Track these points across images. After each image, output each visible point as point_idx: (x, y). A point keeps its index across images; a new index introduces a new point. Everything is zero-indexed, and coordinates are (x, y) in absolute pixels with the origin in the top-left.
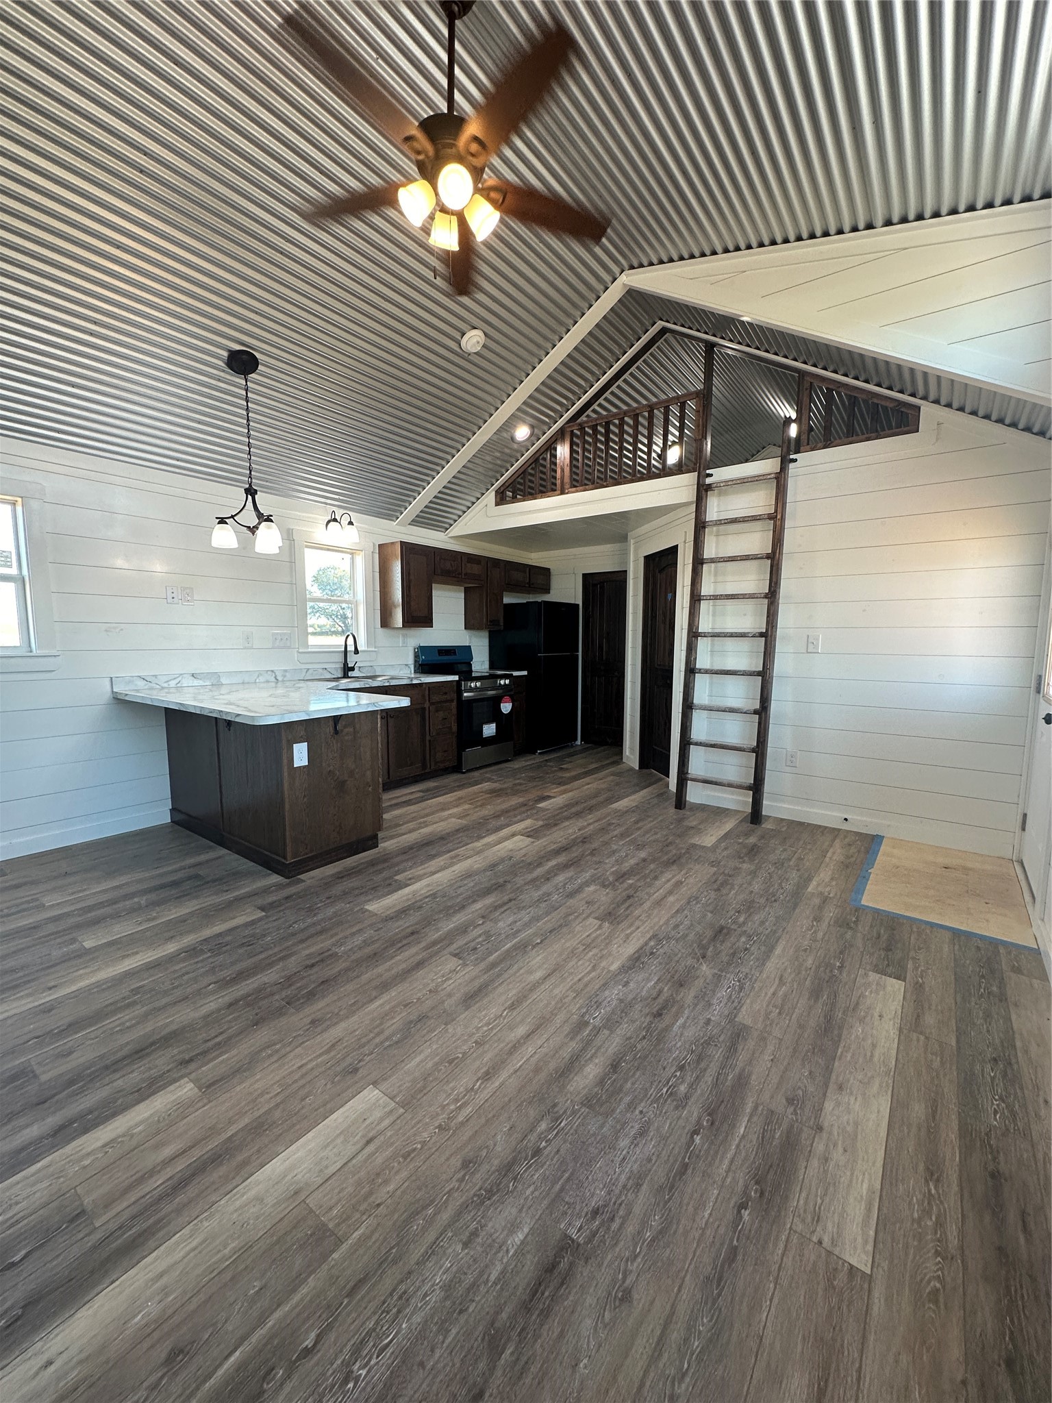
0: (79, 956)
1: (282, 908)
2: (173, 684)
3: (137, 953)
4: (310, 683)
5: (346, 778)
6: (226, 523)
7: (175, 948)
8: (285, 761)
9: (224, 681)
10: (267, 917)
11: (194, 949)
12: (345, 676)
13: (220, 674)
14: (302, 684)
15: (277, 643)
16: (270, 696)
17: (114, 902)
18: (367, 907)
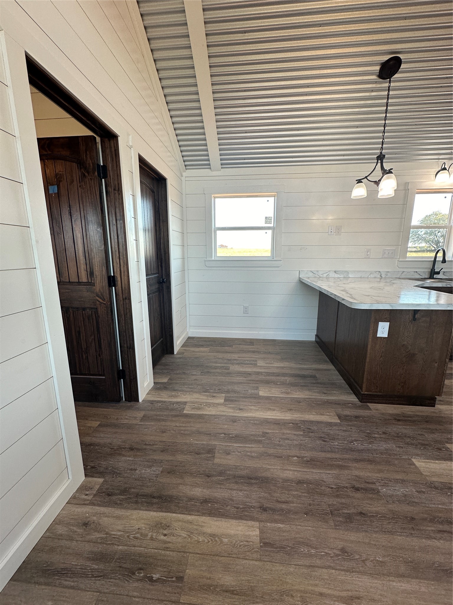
0: (255, 398)
1: (350, 423)
2: (325, 275)
3: (274, 410)
4: (402, 281)
5: (417, 353)
6: (362, 182)
7: (289, 418)
8: (371, 332)
9: (350, 276)
10: (340, 425)
11: (297, 424)
12: (431, 277)
13: (349, 272)
14: (398, 281)
15: (385, 256)
16: (371, 288)
17: (278, 375)
18: (414, 460)
